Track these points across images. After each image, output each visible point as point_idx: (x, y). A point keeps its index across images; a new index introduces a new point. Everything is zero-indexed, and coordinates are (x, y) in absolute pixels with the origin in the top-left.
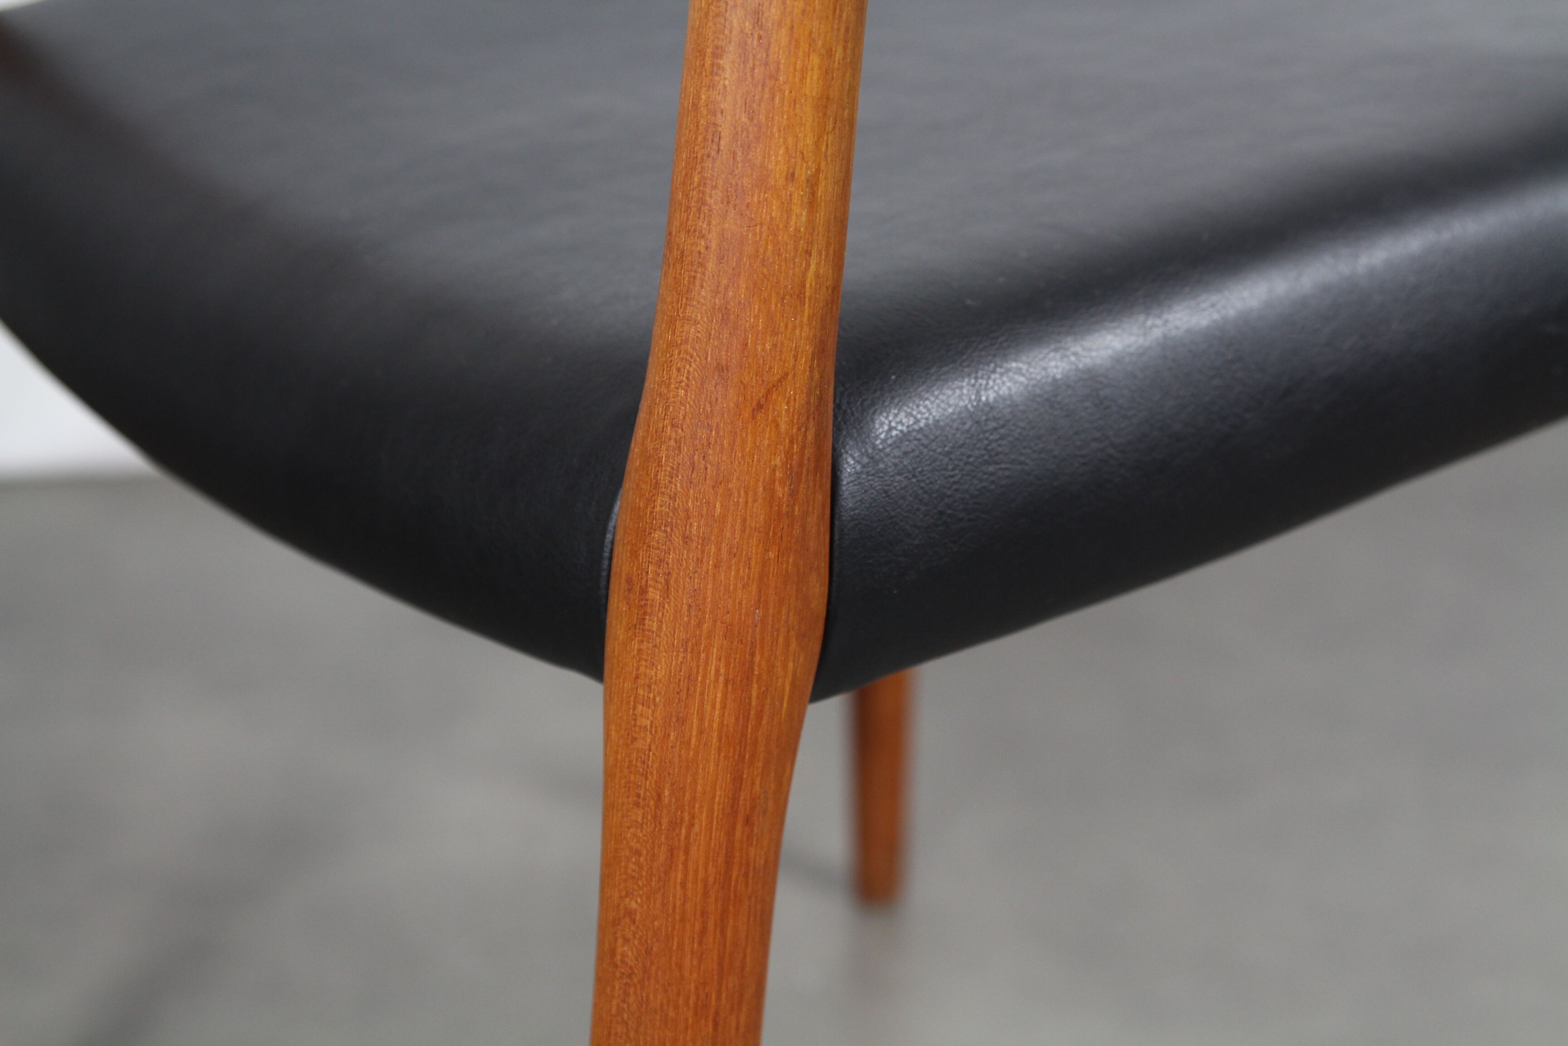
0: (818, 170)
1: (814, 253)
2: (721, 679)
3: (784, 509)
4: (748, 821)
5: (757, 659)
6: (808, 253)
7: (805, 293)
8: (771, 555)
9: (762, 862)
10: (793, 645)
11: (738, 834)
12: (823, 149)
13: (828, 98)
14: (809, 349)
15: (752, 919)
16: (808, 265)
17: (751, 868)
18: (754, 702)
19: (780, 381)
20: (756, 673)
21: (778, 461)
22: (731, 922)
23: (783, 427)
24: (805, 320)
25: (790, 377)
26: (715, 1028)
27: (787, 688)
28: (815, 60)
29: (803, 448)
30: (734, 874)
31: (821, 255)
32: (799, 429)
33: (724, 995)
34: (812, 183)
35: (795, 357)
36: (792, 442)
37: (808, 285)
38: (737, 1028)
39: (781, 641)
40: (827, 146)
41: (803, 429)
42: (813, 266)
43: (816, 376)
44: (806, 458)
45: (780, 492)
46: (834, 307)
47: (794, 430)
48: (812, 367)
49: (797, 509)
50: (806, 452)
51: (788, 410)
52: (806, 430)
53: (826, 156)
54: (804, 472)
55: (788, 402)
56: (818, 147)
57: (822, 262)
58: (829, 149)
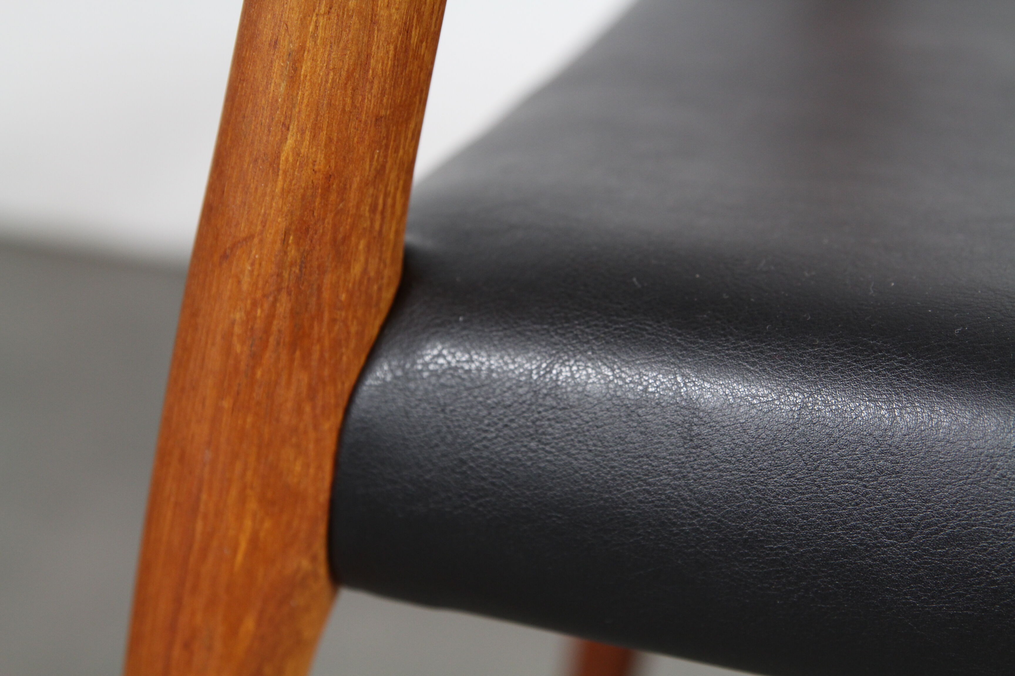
0: (302, 48)
1: (293, 128)
3: (243, 366)
4: (187, 646)
5: (204, 497)
6: (286, 126)
7: (278, 164)
8: (225, 404)
10: (252, 505)
12: (311, 28)
14: (282, 223)
16: (284, 139)
18: (198, 536)
19: (245, 239)
23: (245, 287)
24: (278, 191)
25: (256, 240)
29: (271, 317)
31: (303, 133)
32: (265, 296)
35: (264, 225)
36: (254, 304)
37: (283, 158)
39: (234, 493)
40: (316, 27)
41: (271, 299)
42: (290, 141)
43: (293, 252)
44: (275, 328)
45: (238, 348)
46: (333, 197)
47: (259, 294)
48: (285, 241)
49: (259, 373)
50: (275, 322)
51: (252, 272)
52: (276, 300)
53: (314, 37)
54: (272, 340)
55: (252, 264)
56: (303, 25)
57: (306, 143)
58: (320, 32)
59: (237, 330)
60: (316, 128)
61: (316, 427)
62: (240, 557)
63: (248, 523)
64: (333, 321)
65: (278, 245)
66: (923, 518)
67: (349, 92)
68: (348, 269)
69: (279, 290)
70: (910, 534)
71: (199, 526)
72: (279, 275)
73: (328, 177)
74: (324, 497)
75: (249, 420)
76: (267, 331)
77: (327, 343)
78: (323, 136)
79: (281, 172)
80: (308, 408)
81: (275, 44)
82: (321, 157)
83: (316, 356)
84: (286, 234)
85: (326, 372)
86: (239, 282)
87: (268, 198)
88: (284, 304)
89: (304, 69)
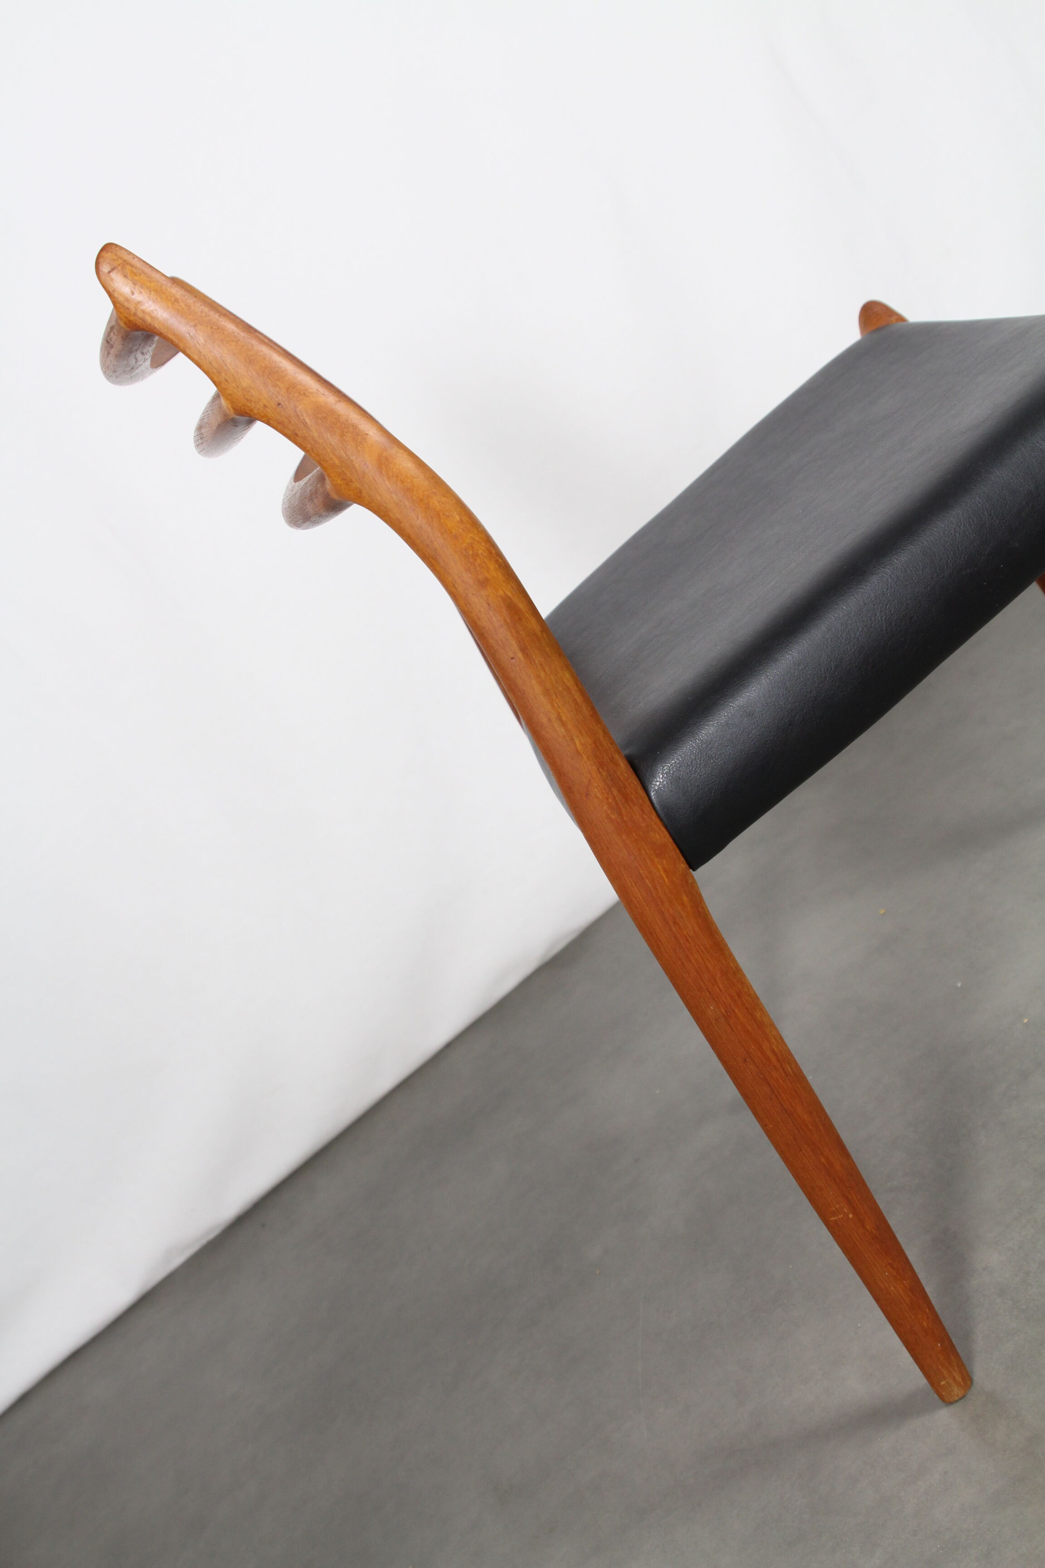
0: (559, 713)
1: (575, 738)
2: (633, 884)
3: (619, 821)
4: (675, 923)
5: (642, 872)
6: (573, 739)
7: (580, 752)
8: (624, 837)
9: (692, 932)
10: (656, 860)
11: (674, 929)
12: (556, 705)
13: (547, 690)
14: (595, 768)
15: (701, 953)
16: (575, 744)
17: (688, 937)
19: (589, 783)
20: (644, 876)
21: (606, 807)
22: (691, 957)
23: (600, 797)
24: (586, 760)
25: (592, 780)
26: (710, 993)
27: (664, 875)
28: (534, 682)
29: (614, 798)
30: (682, 942)
31: (578, 737)
32: (608, 794)
33: (706, 981)
34: (559, 718)
35: (590, 774)
36: (607, 799)
37: (579, 749)
38: (720, 990)
39: (648, 861)
40: (557, 704)
41: (610, 793)
42: (577, 743)
43: (604, 774)
45: (613, 817)
46: (600, 748)
47: (606, 794)
48: (600, 773)
49: (625, 819)
52: (611, 792)
53: (559, 707)
54: (620, 805)
55: (597, 789)
56: (553, 706)
57: (581, 738)
58: (560, 704)
59: (609, 812)
60: (581, 733)
61: (653, 821)
62: (666, 880)
63: (660, 867)
64: (629, 784)
65: (599, 775)
66: (824, 670)
67: (579, 714)
68: (620, 766)
69: (610, 788)
70: (825, 677)
72: (607, 784)
73: (595, 743)
74: (671, 840)
75: (634, 835)
76: (617, 804)
77: (633, 792)
78: (584, 733)
81: (550, 720)
82: (589, 740)
83: (634, 799)
84: (598, 770)
85: (640, 801)
86: (598, 797)
87: (585, 765)
88: (615, 792)
89: (564, 719)
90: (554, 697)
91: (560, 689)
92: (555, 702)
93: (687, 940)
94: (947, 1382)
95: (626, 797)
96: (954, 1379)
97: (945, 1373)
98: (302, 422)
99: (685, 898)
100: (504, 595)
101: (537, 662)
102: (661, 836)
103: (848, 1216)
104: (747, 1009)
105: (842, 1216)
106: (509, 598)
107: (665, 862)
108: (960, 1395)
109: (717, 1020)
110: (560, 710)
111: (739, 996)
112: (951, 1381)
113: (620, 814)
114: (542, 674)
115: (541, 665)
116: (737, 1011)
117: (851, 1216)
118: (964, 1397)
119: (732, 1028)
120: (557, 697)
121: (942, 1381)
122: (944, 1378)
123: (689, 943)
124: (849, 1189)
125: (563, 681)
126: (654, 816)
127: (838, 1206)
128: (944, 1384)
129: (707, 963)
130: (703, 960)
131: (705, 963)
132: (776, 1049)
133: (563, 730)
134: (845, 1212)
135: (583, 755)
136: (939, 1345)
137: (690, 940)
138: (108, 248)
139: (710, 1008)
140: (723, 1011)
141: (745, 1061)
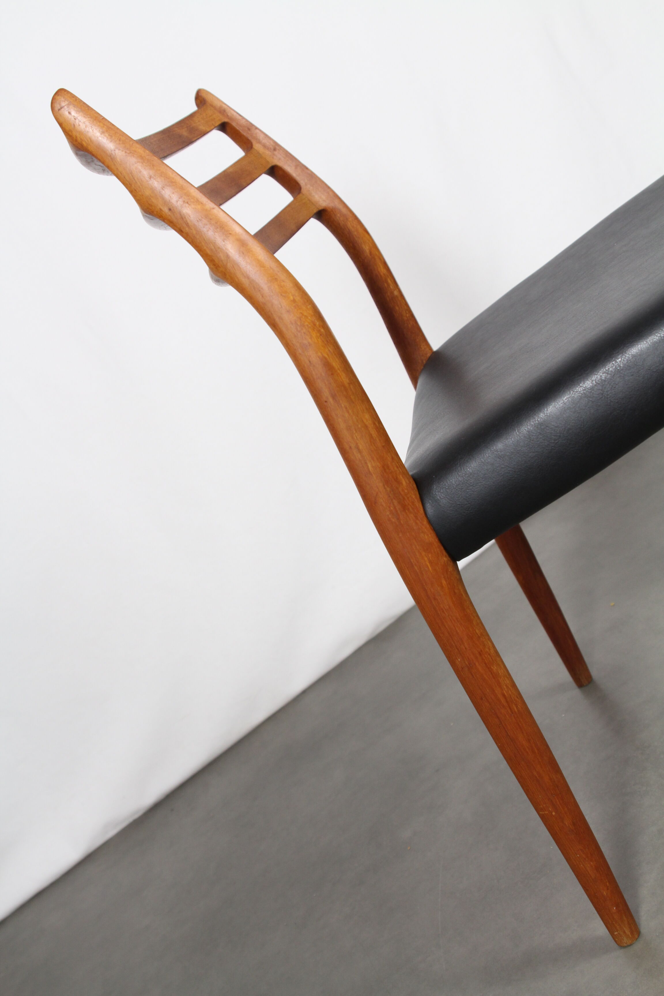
1: (368, 462)
2: (406, 568)
3: (397, 523)
4: (435, 599)
5: (412, 560)
7: (371, 472)
8: (400, 535)
9: (448, 607)
10: (423, 553)
11: (434, 603)
12: (355, 438)
14: (381, 485)
15: (453, 622)
16: (368, 467)
18: (418, 571)
19: (377, 495)
20: (414, 564)
21: (389, 512)
23: (384, 505)
24: (375, 478)
26: (458, 649)
29: (395, 507)
30: (439, 612)
31: (371, 461)
33: (455, 641)
35: (378, 488)
36: (389, 507)
37: (371, 470)
38: (466, 648)
39: (417, 554)
40: (356, 436)
41: (392, 503)
42: (370, 465)
43: (388, 489)
44: (398, 509)
45: (393, 520)
46: (387, 470)
47: (389, 504)
48: (385, 488)
49: (402, 522)
50: (397, 508)
51: (383, 501)
54: (399, 512)
55: (382, 499)
56: (353, 438)
57: (373, 463)
58: (358, 437)
59: (390, 516)
61: (423, 525)
62: (430, 568)
63: (426, 559)
64: (408, 498)
65: (384, 490)
67: (373, 445)
68: (402, 484)
69: (392, 500)
71: (416, 568)
72: (389, 496)
73: (383, 467)
74: (437, 540)
75: (408, 534)
76: (397, 511)
77: (410, 504)
78: (375, 459)
79: (373, 474)
80: (418, 521)
81: (350, 448)
82: (378, 464)
84: (384, 485)
85: (416, 511)
86: (382, 505)
87: (374, 482)
88: (395, 502)
89: (361, 447)
90: (354, 432)
91: (359, 426)
92: (354, 435)
93: (443, 612)
94: (618, 933)
95: (404, 507)
96: (624, 932)
97: (618, 927)
98: (185, 223)
99: (444, 582)
100: (321, 356)
101: (343, 406)
102: (429, 537)
103: (552, 813)
104: (485, 664)
105: (547, 812)
106: (326, 358)
107: (430, 555)
108: (628, 944)
109: (462, 668)
110: (358, 441)
111: (480, 654)
112: (622, 933)
113: (398, 519)
114: (346, 415)
115: (346, 408)
116: (477, 664)
117: (554, 813)
118: (631, 945)
119: (473, 676)
120: (356, 432)
121: (615, 932)
122: (617, 931)
123: (445, 613)
124: (554, 795)
125: (363, 421)
126: (425, 522)
127: (545, 805)
128: (617, 934)
129: (457, 629)
130: (454, 626)
131: (455, 628)
132: (506, 694)
133: (359, 456)
134: (550, 810)
135: (374, 475)
136: (615, 908)
137: (445, 611)
138: (61, 92)
139: (458, 660)
140: (467, 663)
141: (482, 699)
